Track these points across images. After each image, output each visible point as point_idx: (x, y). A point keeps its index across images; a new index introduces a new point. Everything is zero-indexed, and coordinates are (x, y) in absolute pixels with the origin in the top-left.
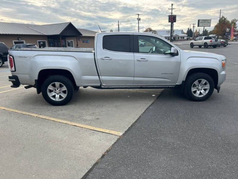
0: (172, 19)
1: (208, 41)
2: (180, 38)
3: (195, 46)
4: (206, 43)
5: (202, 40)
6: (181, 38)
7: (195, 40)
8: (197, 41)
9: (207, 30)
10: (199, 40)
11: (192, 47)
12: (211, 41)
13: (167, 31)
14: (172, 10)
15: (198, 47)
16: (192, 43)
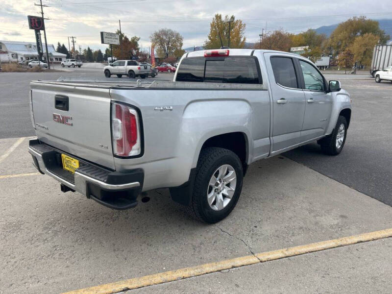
0: (37, 24)
1: (134, 68)
2: (54, 59)
3: (113, 74)
4: (131, 71)
5: (124, 65)
6: (57, 59)
7: (112, 65)
8: (116, 67)
9: (91, 49)
10: (120, 65)
11: (109, 77)
12: (139, 68)
13: (26, 46)
14: (42, 8)
15: (116, 76)
16: (107, 70)
